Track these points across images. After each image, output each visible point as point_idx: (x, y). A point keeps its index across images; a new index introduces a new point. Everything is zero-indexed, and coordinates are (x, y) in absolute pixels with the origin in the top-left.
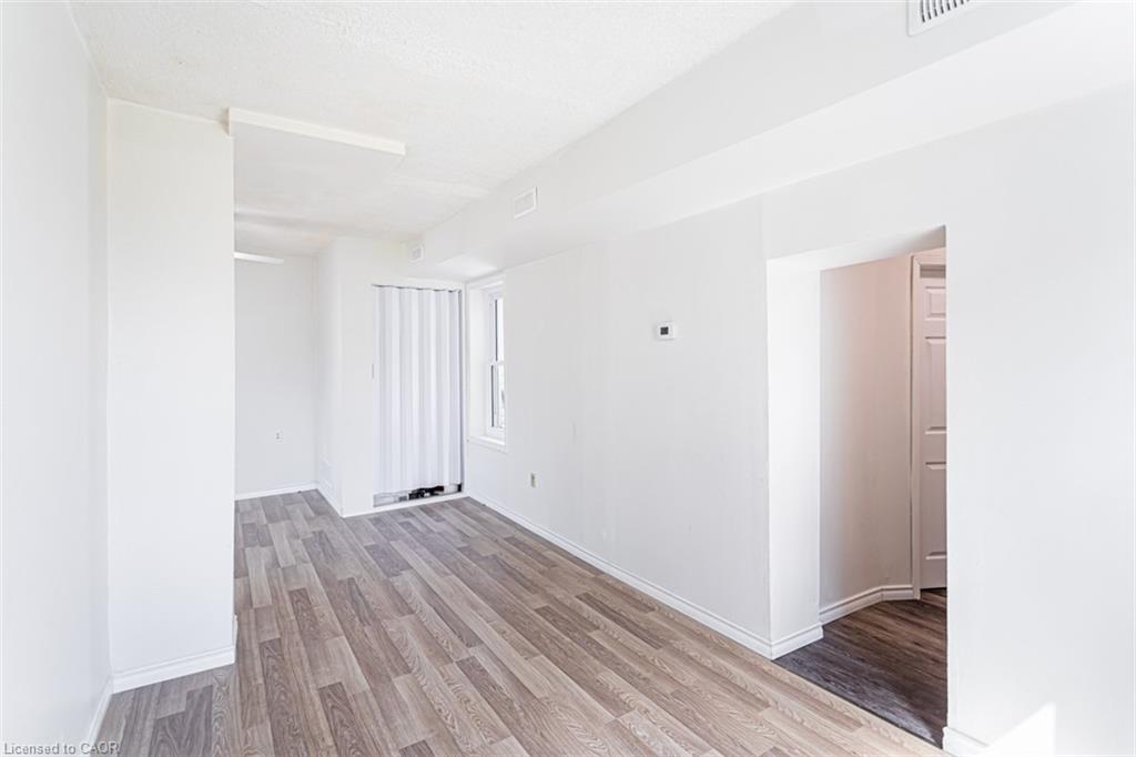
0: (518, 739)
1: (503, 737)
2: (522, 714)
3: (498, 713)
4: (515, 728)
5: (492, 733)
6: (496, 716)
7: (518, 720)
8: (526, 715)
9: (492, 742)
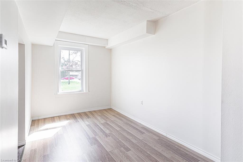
0: (107, 151)
1: (110, 152)
2: (106, 157)
3: (112, 157)
4: (108, 154)
5: (113, 152)
6: (112, 156)
7: (107, 155)
8: (105, 156)
9: (113, 151)
